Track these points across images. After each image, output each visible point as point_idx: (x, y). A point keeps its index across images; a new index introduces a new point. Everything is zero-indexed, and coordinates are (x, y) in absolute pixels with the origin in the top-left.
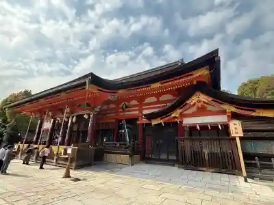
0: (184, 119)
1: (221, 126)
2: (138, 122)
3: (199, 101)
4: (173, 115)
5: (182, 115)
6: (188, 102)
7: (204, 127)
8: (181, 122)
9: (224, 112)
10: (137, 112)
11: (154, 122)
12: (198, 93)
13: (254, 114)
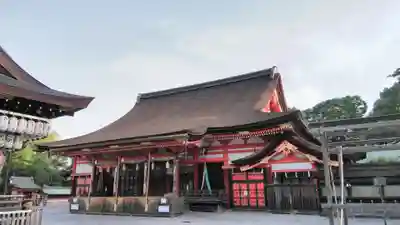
0: (273, 165)
2: (224, 167)
3: (286, 149)
4: (262, 162)
6: (276, 150)
7: (291, 174)
8: (270, 168)
9: (307, 160)
10: (222, 155)
11: (243, 169)
12: (286, 142)
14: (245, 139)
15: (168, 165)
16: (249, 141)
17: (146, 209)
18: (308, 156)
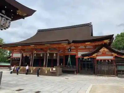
0: (97, 57)
1: (111, 60)
2: (76, 57)
3: (104, 51)
4: (94, 55)
5: (97, 56)
6: (100, 51)
9: (112, 55)
10: (75, 52)
11: (85, 58)
12: (104, 48)
13: (122, 57)
14: (85, 46)
15: (55, 55)
16: (87, 47)
17: (46, 73)
18: (113, 53)
